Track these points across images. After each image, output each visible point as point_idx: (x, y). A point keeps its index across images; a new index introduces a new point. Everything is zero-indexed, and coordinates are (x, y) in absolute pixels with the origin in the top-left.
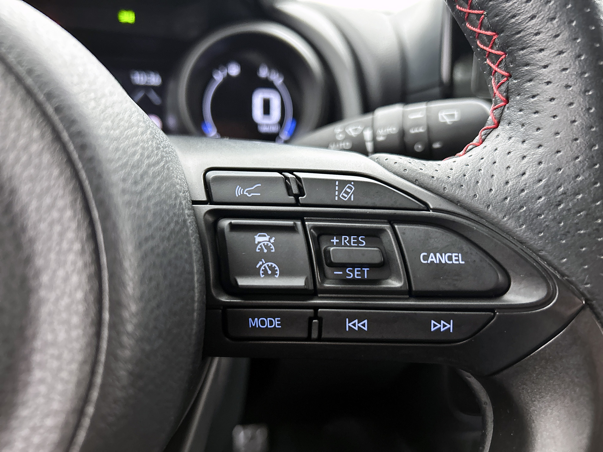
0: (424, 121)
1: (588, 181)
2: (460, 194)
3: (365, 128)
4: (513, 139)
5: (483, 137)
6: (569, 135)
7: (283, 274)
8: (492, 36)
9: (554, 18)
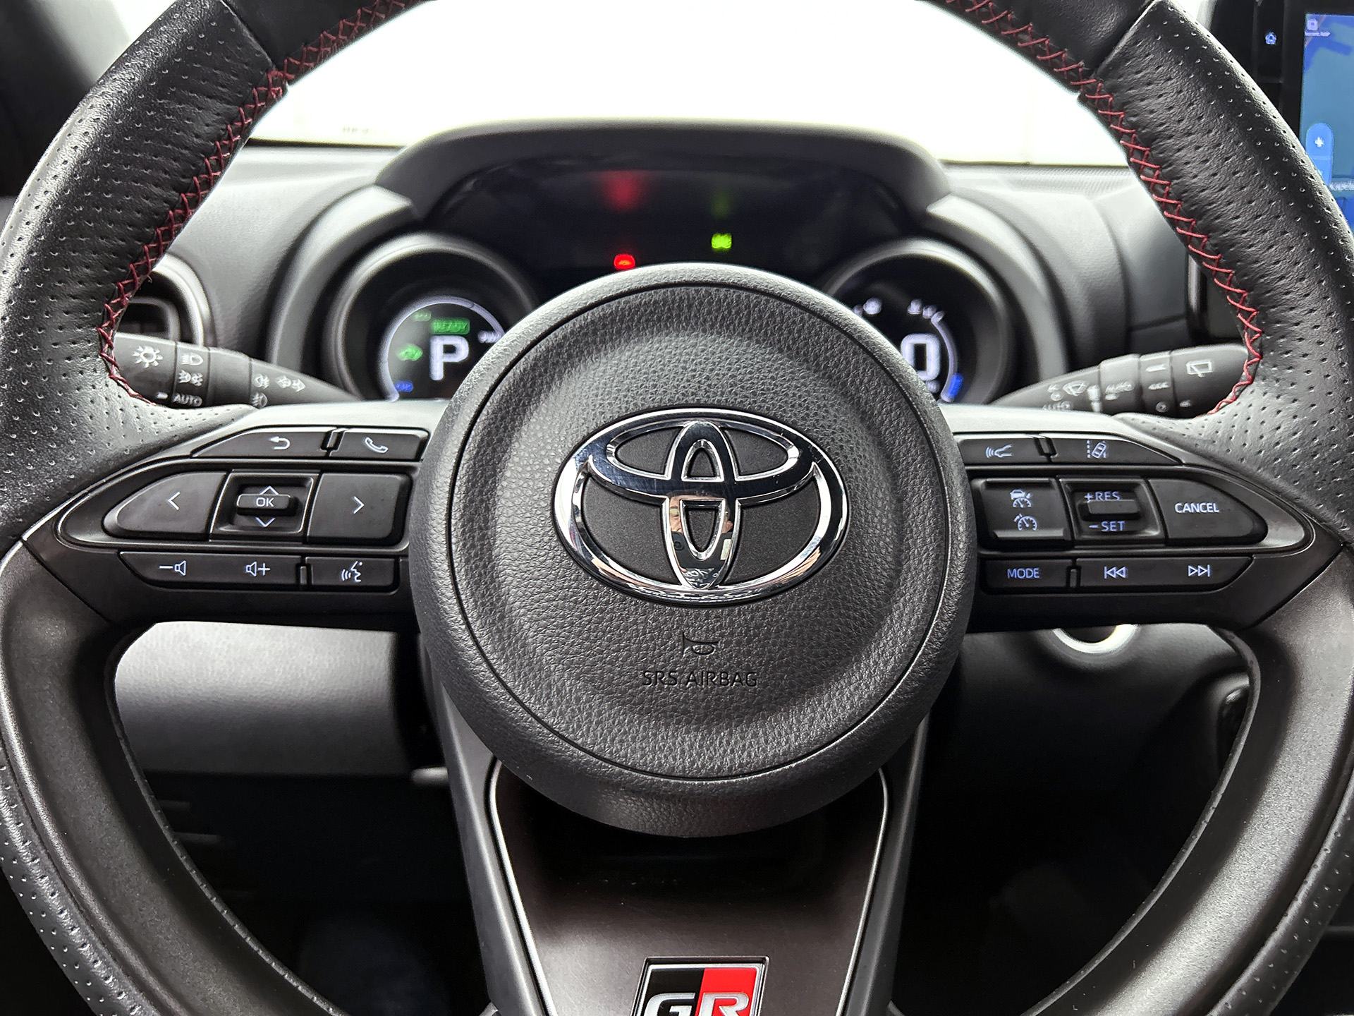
0: (1168, 375)
1: (1343, 431)
2: (1211, 449)
3: (1091, 385)
4: (1268, 394)
5: (1237, 394)
6: (1322, 389)
7: (1041, 527)
8: (1242, 294)
9: (1303, 279)
